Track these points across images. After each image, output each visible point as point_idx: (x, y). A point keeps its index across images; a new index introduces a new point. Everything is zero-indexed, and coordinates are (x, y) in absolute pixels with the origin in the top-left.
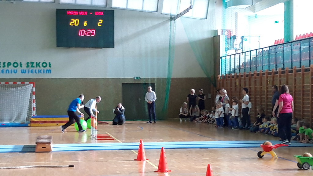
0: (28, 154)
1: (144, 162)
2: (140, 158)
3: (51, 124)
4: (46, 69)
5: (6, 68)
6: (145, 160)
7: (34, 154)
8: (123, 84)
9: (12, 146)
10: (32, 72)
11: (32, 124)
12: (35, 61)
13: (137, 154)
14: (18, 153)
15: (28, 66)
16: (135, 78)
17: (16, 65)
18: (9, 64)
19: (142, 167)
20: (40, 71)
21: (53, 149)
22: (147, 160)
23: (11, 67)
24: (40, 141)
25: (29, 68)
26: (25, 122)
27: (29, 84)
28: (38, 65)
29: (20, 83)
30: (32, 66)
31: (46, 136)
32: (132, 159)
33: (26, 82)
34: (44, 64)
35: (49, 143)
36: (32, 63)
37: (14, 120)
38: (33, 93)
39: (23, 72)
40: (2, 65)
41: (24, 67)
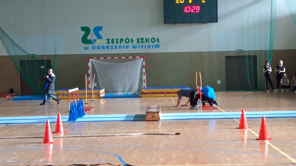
0: (139, 122)
1: (246, 130)
2: (242, 126)
3: (160, 95)
4: (154, 44)
5: (119, 44)
6: (246, 128)
7: (144, 122)
8: (226, 57)
9: (125, 115)
10: (142, 47)
11: (143, 95)
12: (145, 37)
13: (239, 122)
14: (131, 122)
15: (138, 42)
16: (238, 51)
17: (127, 41)
19: (244, 135)
20: (149, 47)
21: (161, 118)
22: (249, 128)
23: (123, 43)
24: (150, 110)
25: (139, 44)
26: (136, 93)
27: (139, 59)
28: (147, 40)
29: (132, 57)
30: (142, 42)
31: (155, 106)
32: (234, 128)
33: (137, 56)
34: (153, 40)
35: (158, 112)
36: (142, 39)
37: (127, 91)
38: (143, 66)
39: (134, 47)
40: (115, 41)
41: (135, 43)
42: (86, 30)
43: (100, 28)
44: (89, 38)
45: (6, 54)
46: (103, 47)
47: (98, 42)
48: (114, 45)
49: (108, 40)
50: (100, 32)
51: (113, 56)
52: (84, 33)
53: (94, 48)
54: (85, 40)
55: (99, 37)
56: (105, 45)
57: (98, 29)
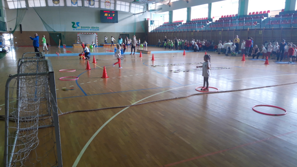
4: (97, 29)
5: (85, 29)
8: (120, 34)
10: (93, 30)
12: (94, 26)
15: (92, 28)
16: (124, 32)
17: (88, 27)
18: (86, 27)
20: (96, 30)
23: (87, 28)
28: (95, 28)
29: (90, 33)
30: (93, 28)
34: (97, 28)
36: (93, 27)
38: (97, 37)
39: (91, 30)
40: (84, 28)
41: (91, 28)
42: (74, 23)
43: (79, 23)
44: (75, 26)
45: (47, 31)
46: (80, 29)
47: (78, 28)
48: (84, 29)
49: (82, 27)
50: (79, 24)
51: (84, 32)
52: (73, 24)
53: (76, 29)
54: (73, 27)
55: (78, 26)
56: (81, 29)
57: (78, 23)
